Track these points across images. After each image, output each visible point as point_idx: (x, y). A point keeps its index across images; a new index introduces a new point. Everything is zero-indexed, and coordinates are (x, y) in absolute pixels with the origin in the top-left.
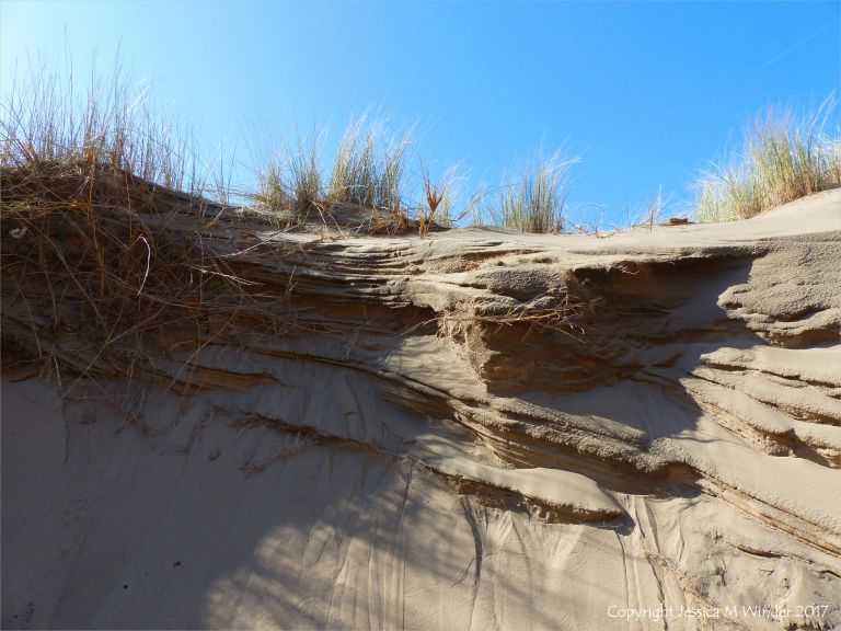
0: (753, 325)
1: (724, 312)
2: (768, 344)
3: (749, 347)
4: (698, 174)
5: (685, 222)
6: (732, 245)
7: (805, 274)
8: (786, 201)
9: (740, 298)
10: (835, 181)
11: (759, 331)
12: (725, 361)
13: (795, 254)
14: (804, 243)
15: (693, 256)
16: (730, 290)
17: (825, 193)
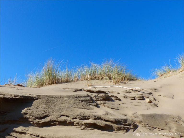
0: (30, 120)
1: (23, 115)
2: (33, 126)
3: (28, 126)
4: (29, 73)
5: (21, 86)
6: (29, 95)
7: (46, 106)
8: (49, 85)
9: (28, 111)
10: (61, 82)
11: (31, 122)
12: (20, 131)
13: (45, 100)
14: (47, 98)
15: (17, 97)
16: (26, 109)
17: (58, 84)
